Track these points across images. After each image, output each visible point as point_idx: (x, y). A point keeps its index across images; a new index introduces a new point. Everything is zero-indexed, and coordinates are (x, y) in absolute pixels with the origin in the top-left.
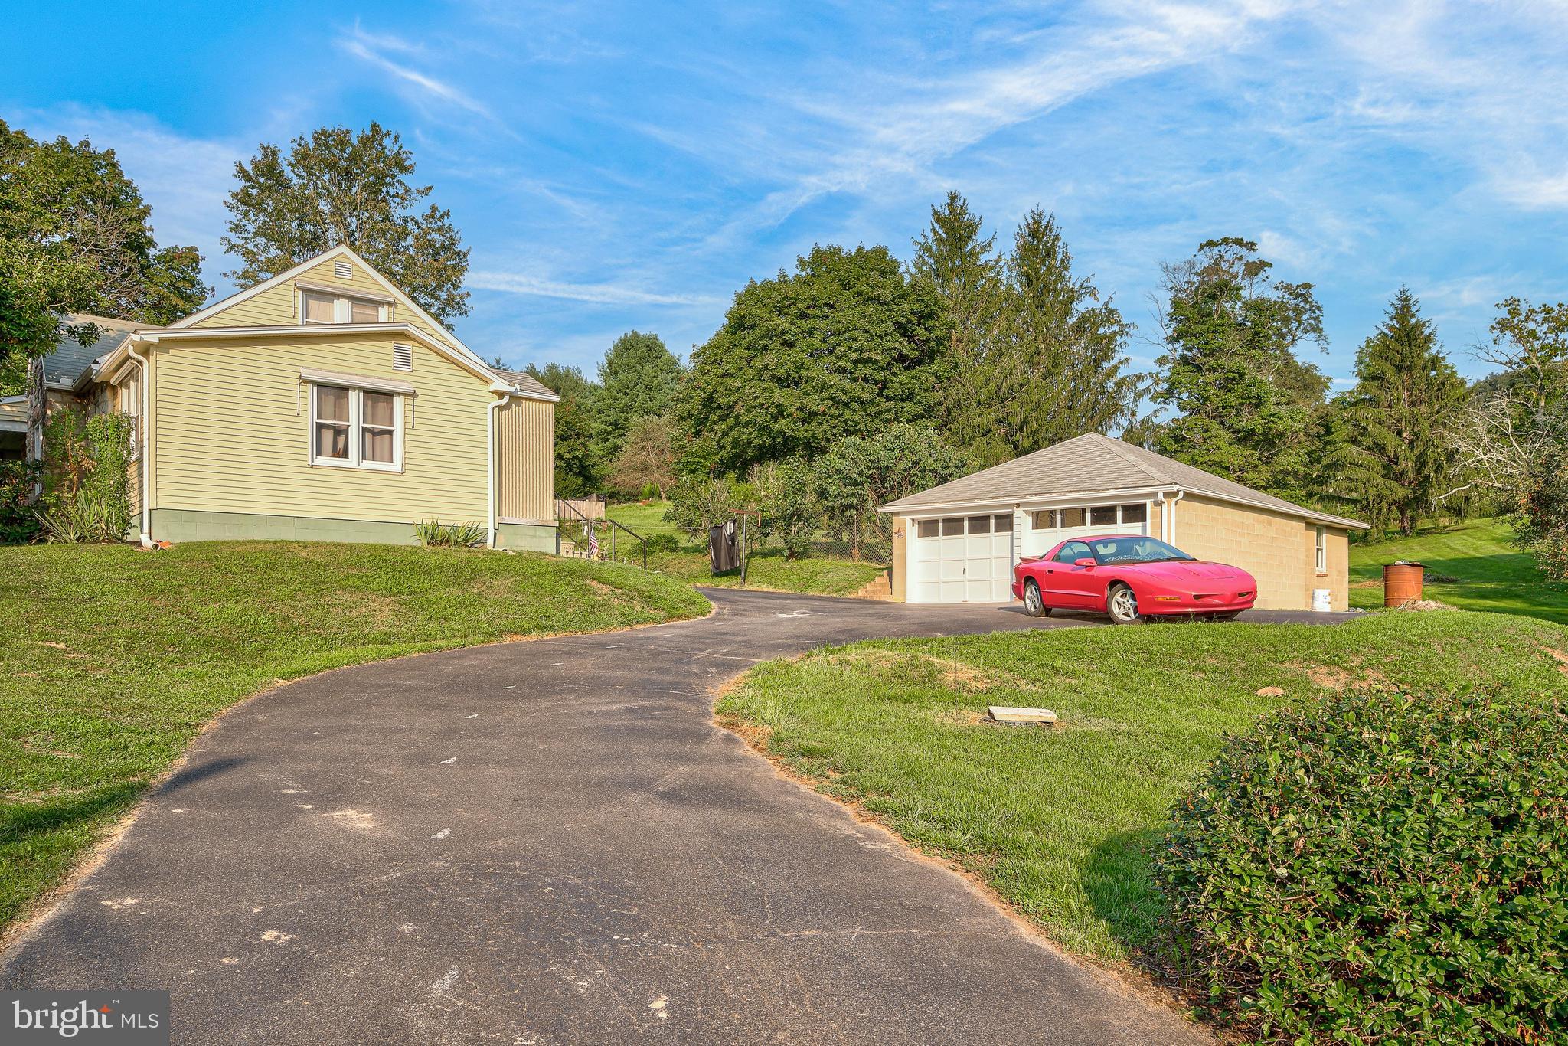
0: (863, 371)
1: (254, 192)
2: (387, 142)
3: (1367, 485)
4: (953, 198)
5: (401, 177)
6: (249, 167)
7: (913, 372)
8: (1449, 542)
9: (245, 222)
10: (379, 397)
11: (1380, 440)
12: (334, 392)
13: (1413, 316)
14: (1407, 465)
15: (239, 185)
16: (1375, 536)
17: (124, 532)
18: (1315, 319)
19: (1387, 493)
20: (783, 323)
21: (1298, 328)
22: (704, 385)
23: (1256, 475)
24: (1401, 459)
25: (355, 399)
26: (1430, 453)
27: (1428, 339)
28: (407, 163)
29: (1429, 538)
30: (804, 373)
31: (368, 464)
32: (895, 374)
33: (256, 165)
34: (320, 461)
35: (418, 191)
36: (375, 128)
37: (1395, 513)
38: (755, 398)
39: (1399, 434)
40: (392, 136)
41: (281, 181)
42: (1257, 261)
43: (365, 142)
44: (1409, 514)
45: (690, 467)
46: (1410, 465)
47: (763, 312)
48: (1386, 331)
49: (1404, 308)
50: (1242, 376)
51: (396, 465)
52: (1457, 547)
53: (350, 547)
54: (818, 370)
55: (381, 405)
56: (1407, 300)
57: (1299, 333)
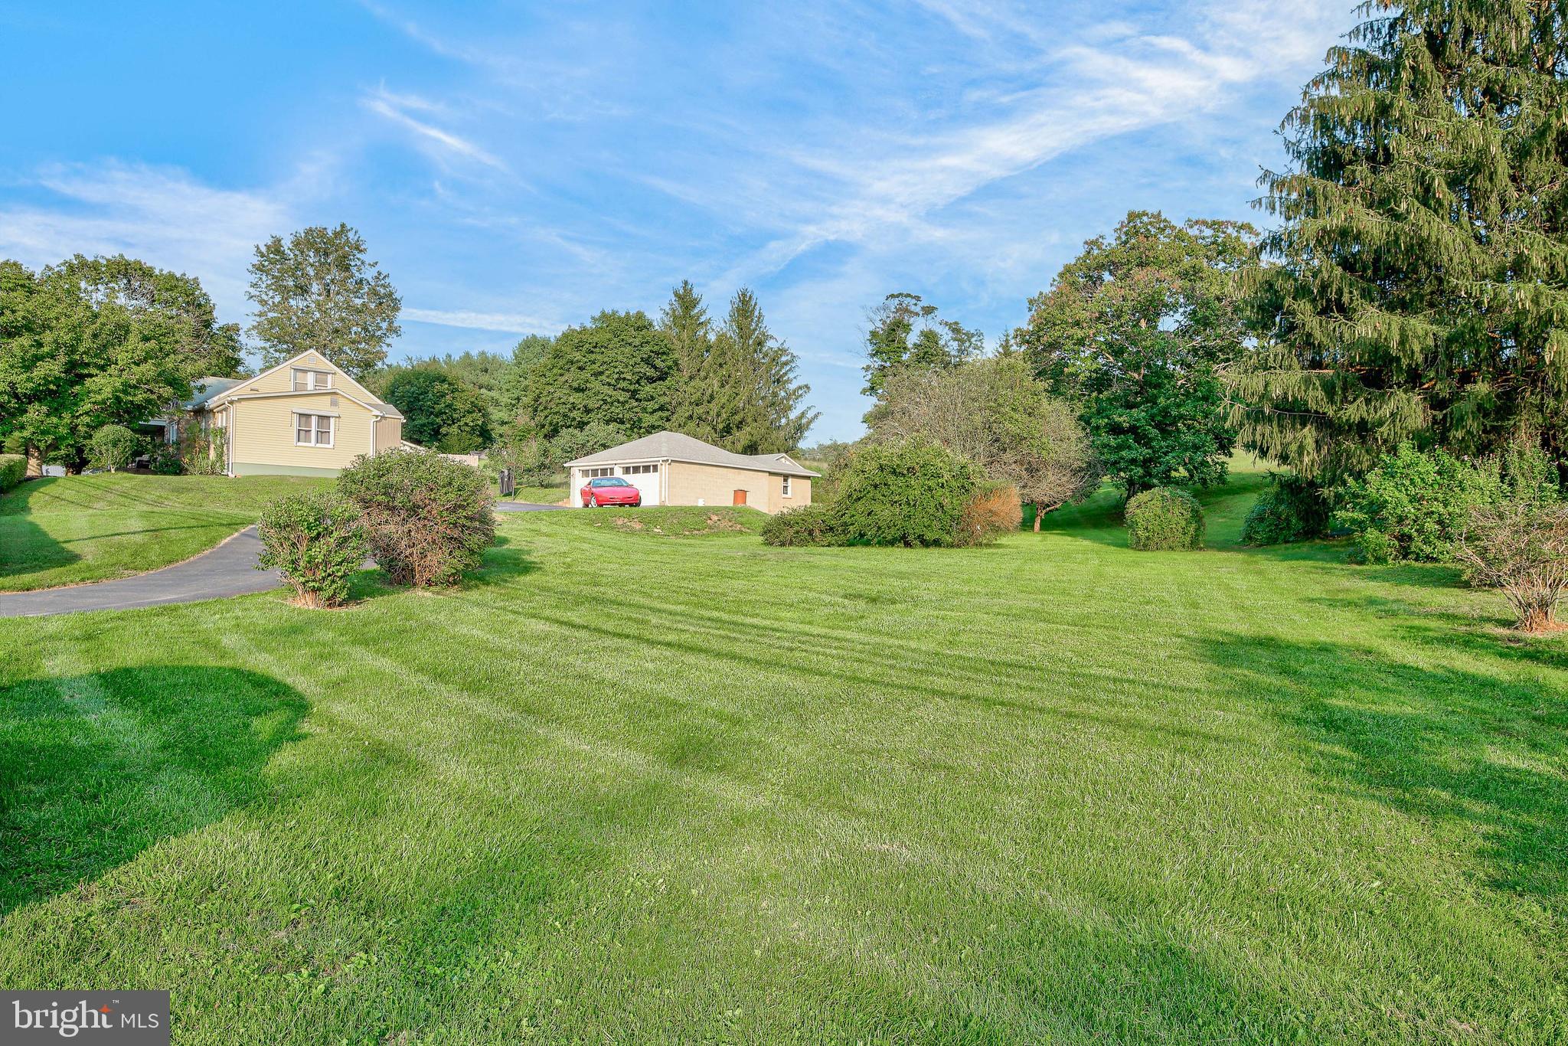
0: (622, 384)
1: (266, 263)
2: (351, 235)
4: (686, 283)
5: (359, 256)
6: (264, 249)
7: (654, 385)
9: (260, 283)
10: (323, 418)
12: (305, 417)
15: (256, 260)
17: (222, 471)
20: (578, 356)
22: (534, 389)
25: (314, 419)
28: (362, 247)
30: (588, 385)
31: (319, 445)
32: (643, 386)
33: (268, 247)
34: (299, 444)
35: (370, 264)
36: (343, 226)
38: (560, 399)
40: (354, 231)
41: (284, 258)
43: (337, 234)
45: (518, 438)
47: (568, 350)
51: (331, 446)
53: (310, 478)
54: (595, 385)
55: (325, 421)
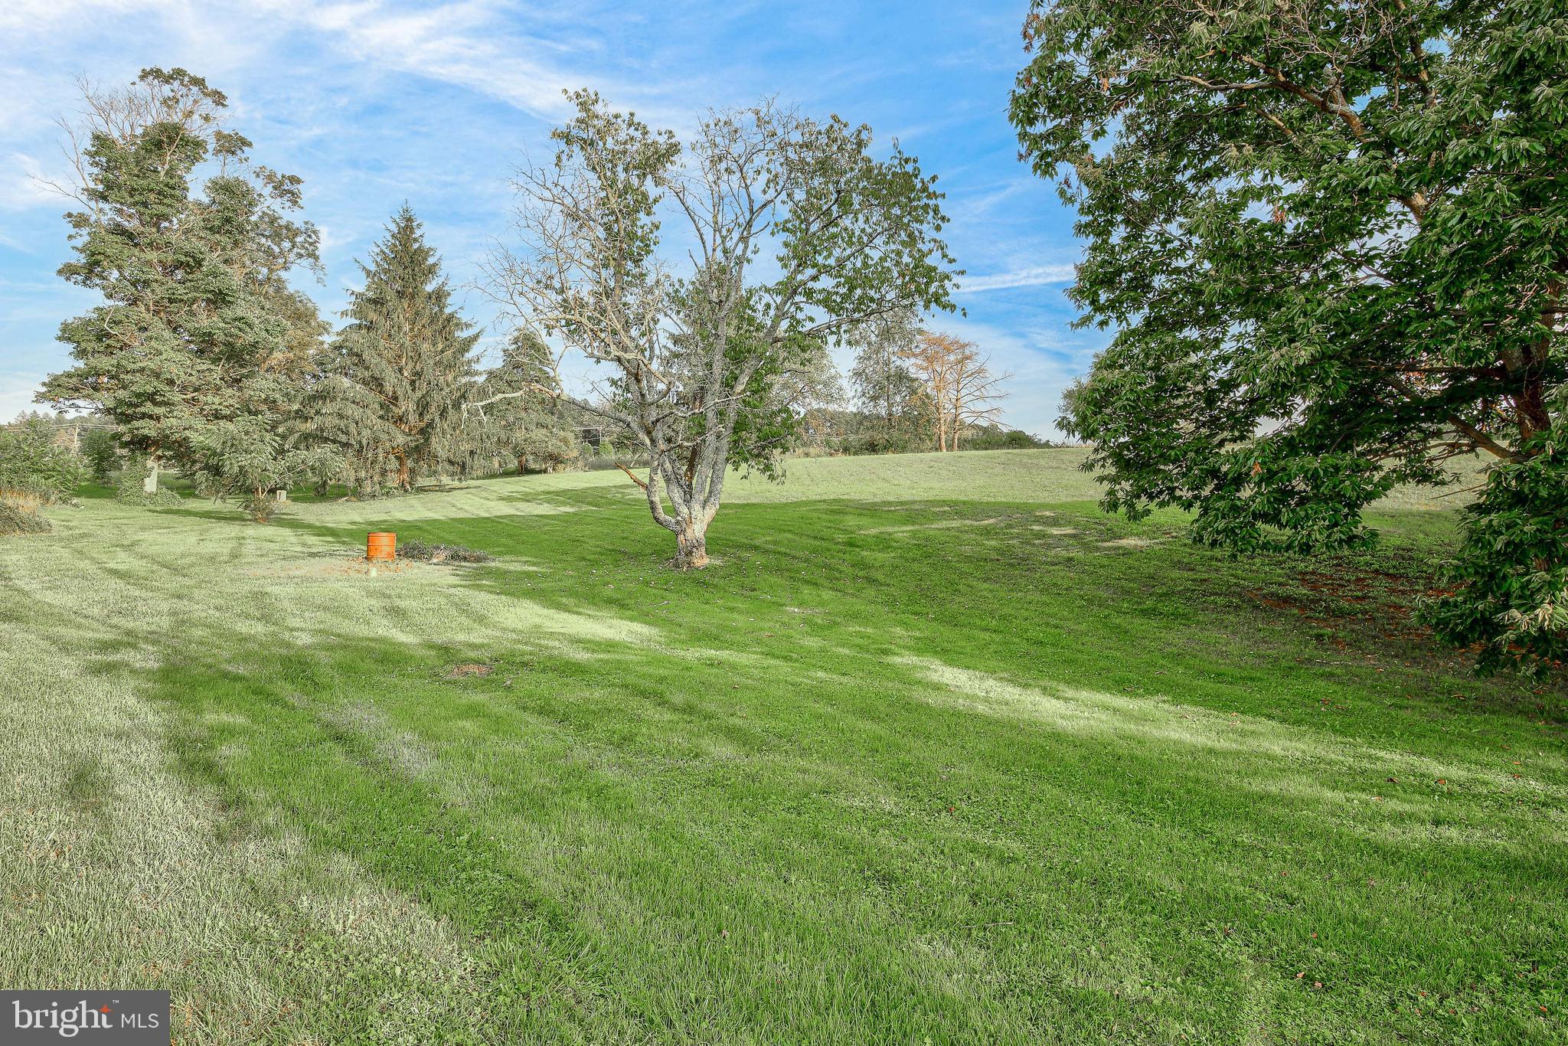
3: (360, 424)
8: (454, 502)
11: (377, 374)
13: (416, 240)
14: (407, 407)
16: (369, 490)
18: (311, 244)
19: (384, 437)
21: (290, 250)
23: (217, 400)
24: (401, 398)
26: (435, 394)
27: (432, 270)
29: (432, 495)
37: (393, 464)
39: (400, 370)
42: (232, 133)
44: (410, 463)
46: (412, 407)
48: (387, 251)
49: (407, 229)
50: (199, 263)
52: (464, 506)
56: (409, 220)
57: (292, 257)
